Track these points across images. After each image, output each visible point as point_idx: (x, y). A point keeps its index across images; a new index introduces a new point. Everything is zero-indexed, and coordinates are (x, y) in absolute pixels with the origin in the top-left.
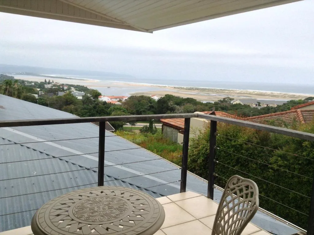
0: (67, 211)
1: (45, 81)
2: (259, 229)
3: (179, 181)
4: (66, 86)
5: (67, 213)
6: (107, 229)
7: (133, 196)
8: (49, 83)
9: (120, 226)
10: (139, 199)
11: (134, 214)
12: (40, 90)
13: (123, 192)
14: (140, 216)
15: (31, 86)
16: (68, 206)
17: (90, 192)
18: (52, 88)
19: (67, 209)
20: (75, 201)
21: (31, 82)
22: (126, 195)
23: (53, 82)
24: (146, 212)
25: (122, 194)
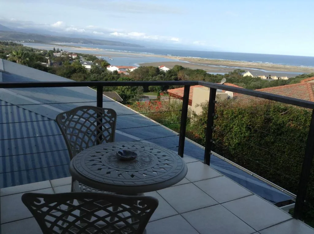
0: (100, 159)
1: (54, 49)
2: (252, 194)
3: (177, 147)
4: (74, 55)
5: (100, 160)
6: (132, 176)
7: (160, 152)
8: (58, 52)
9: (144, 175)
10: (165, 156)
11: (159, 167)
12: (49, 59)
13: (152, 148)
14: (163, 169)
15: (40, 54)
16: (102, 154)
17: (122, 145)
18: (61, 57)
19: (101, 156)
20: (109, 150)
21: (40, 50)
22: (155, 151)
23: (62, 51)
24: (168, 166)
25: (151, 149)
